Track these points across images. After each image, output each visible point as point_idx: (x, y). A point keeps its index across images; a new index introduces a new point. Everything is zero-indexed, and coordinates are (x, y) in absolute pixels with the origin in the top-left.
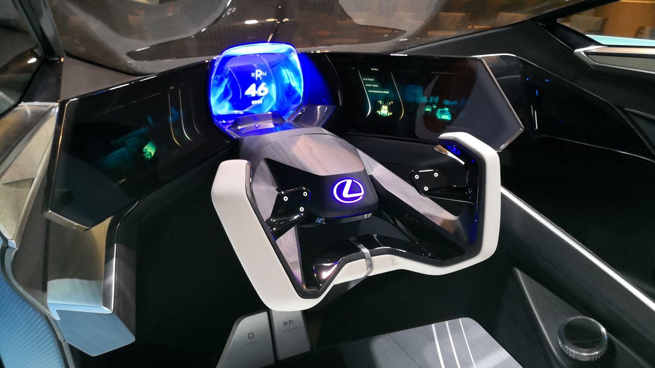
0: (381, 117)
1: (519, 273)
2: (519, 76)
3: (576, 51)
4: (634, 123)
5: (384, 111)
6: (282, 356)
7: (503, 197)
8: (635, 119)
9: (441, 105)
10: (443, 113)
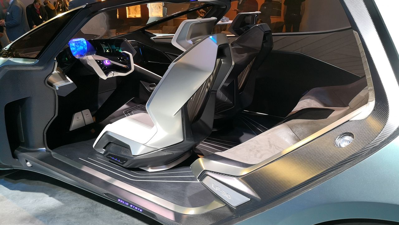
0: (107, 52)
1: (141, 81)
2: (137, 47)
3: (151, 38)
4: (167, 56)
5: (108, 51)
6: (87, 124)
7: (135, 66)
8: (167, 54)
9: (119, 49)
10: (120, 50)
